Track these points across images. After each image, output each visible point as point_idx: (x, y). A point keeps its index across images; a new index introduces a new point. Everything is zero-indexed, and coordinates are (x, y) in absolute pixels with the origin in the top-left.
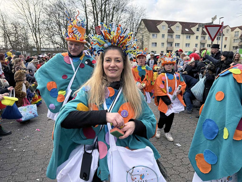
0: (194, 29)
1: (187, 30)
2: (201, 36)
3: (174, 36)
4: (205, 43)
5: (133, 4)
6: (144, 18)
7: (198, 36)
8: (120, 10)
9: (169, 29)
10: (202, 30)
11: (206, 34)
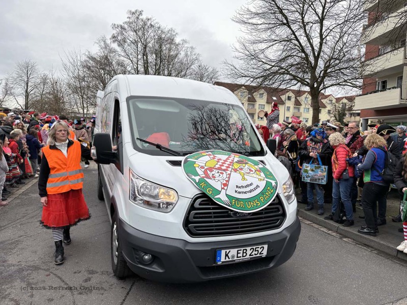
0: (283, 97)
1: (275, 98)
2: (294, 107)
3: (257, 106)
5: (203, 64)
6: (217, 81)
7: (289, 107)
8: (183, 73)
9: (249, 96)
10: (296, 97)
11: (300, 105)
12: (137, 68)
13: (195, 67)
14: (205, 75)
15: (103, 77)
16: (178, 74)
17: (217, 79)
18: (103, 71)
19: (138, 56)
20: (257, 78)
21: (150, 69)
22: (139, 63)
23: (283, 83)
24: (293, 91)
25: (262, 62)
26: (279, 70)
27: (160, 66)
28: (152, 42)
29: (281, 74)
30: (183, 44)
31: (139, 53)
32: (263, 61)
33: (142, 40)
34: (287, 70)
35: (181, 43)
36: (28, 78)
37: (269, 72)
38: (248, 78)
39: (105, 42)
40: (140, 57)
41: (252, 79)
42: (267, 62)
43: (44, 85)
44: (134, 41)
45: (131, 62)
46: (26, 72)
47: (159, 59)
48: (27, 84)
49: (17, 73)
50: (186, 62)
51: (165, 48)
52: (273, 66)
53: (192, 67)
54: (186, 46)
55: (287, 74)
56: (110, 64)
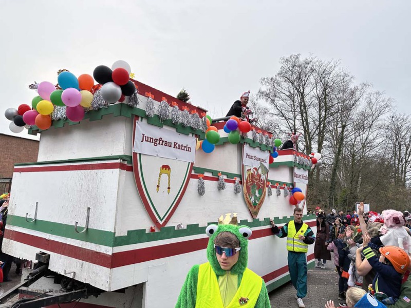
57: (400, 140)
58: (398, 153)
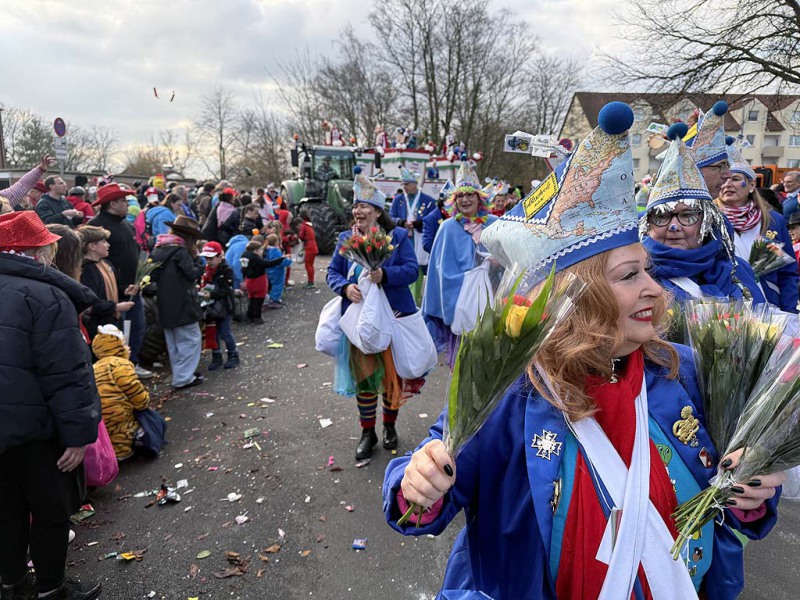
0: (738, 115)
2: (766, 136)
4: (777, 158)
5: (547, 56)
6: (579, 90)
7: (753, 136)
8: (504, 81)
9: (656, 117)
10: (769, 112)
11: (780, 128)
12: (413, 81)
13: (529, 66)
14: (552, 80)
15: (348, 107)
16: (494, 83)
17: (579, 87)
18: (348, 96)
19: (413, 55)
20: (671, 78)
21: (437, 81)
22: (417, 71)
23: (737, 81)
24: (762, 98)
25: (685, 38)
26: (726, 53)
27: (458, 72)
28: (441, 23)
29: (731, 61)
30: (503, 18)
31: (415, 49)
32: (687, 36)
33: (422, 23)
34: (747, 52)
35: (500, 15)
36: (221, 122)
37: (701, 61)
38: (652, 81)
39: (350, 35)
40: (417, 58)
41: (660, 82)
42: (698, 38)
43: (248, 132)
44: (405, 27)
45: (400, 71)
46: (217, 110)
47: (455, 58)
48: (221, 131)
49: (203, 115)
50: (512, 57)
51: (466, 33)
52: (712, 46)
53: (524, 66)
54: (510, 20)
55: (747, 59)
56: (361, 79)
57: (546, 99)
58: (542, 121)
